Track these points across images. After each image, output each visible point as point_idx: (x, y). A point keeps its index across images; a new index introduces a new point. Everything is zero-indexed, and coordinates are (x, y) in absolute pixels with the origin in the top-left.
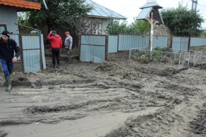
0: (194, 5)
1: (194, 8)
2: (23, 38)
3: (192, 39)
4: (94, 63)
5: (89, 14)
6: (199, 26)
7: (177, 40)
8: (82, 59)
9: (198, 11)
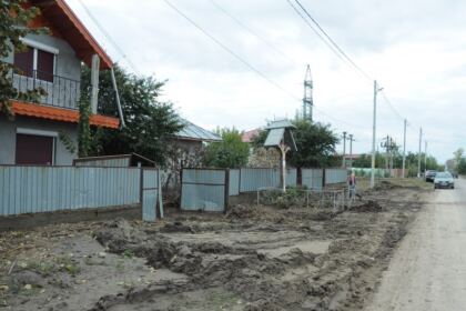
0: (308, 108)
1: (308, 112)
2: (145, 172)
3: (328, 172)
4: (205, 212)
5: (176, 134)
6: (333, 150)
7: (307, 173)
8: (184, 205)
9: (329, 125)
